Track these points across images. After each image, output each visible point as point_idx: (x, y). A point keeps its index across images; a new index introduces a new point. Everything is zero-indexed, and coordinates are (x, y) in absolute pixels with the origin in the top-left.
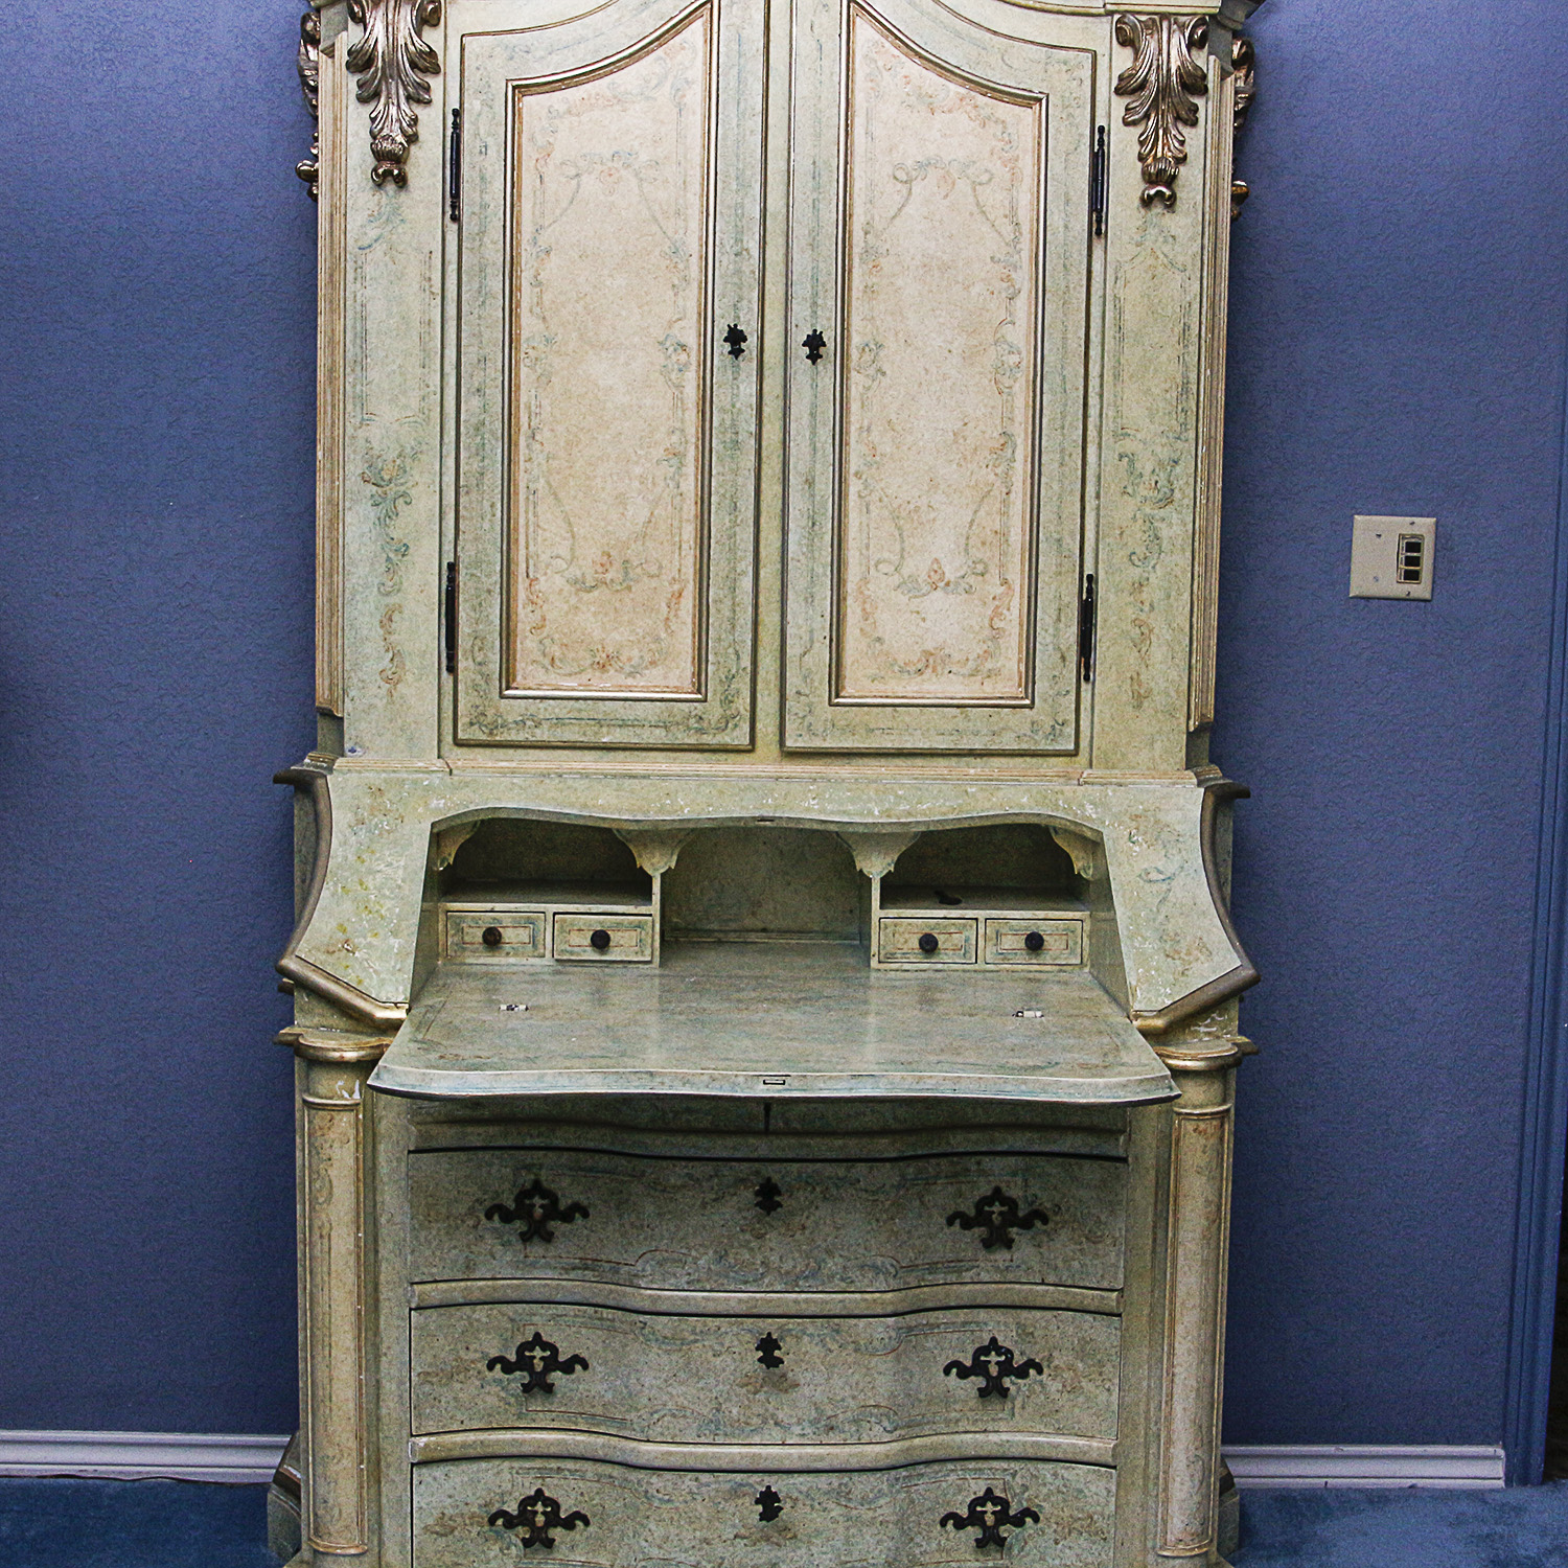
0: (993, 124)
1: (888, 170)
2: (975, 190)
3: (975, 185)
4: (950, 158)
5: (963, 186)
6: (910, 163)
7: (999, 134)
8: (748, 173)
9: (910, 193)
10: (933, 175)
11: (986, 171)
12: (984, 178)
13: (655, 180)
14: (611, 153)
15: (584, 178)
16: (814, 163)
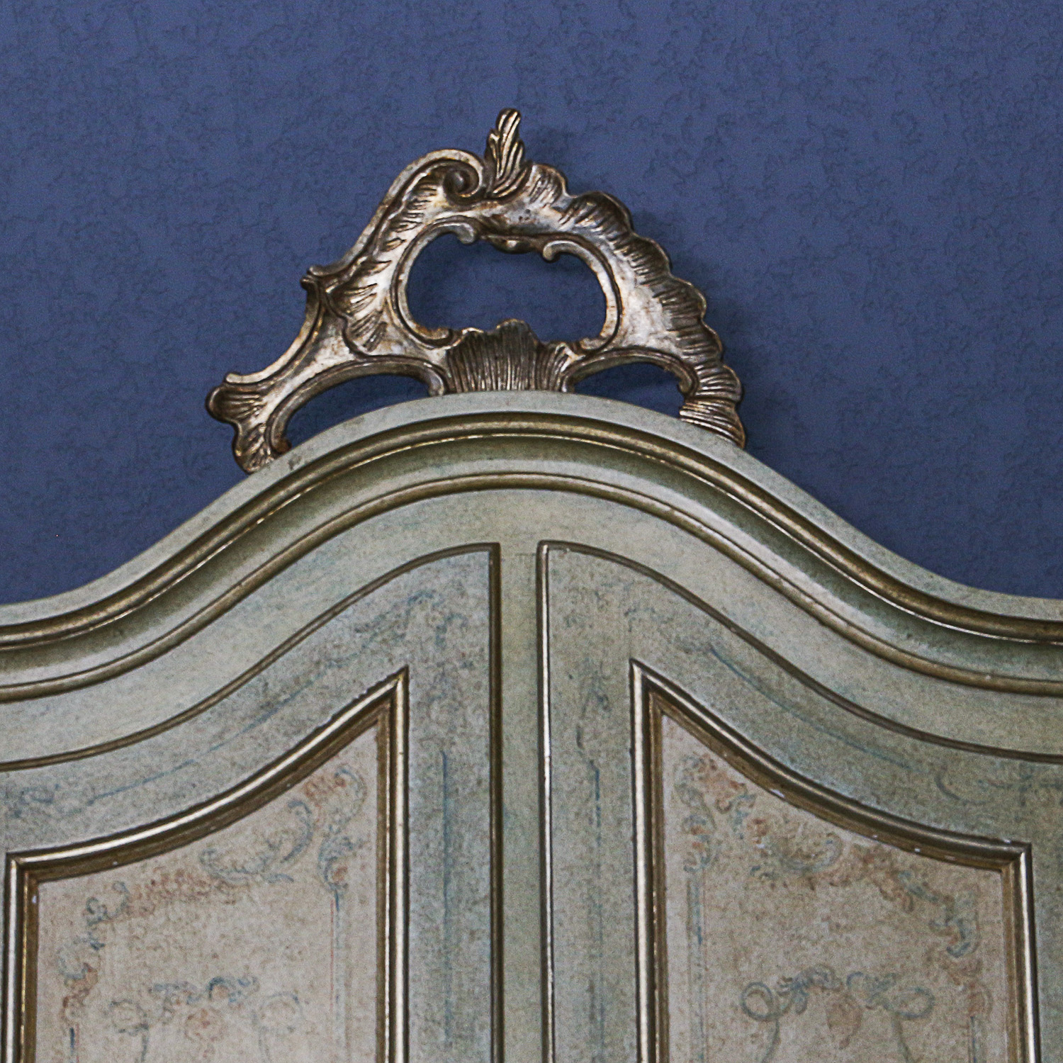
0: (927, 904)
1: (732, 996)
2: (899, 1029)
3: (899, 1019)
4: (849, 970)
5: (877, 1021)
6: (772, 981)
7: (941, 922)
8: (468, 1010)
9: (776, 1040)
10: (819, 1002)
11: (920, 992)
12: (918, 1005)
13: (291, 1029)
14: (207, 982)
15: (154, 1034)
16: (591, 989)
